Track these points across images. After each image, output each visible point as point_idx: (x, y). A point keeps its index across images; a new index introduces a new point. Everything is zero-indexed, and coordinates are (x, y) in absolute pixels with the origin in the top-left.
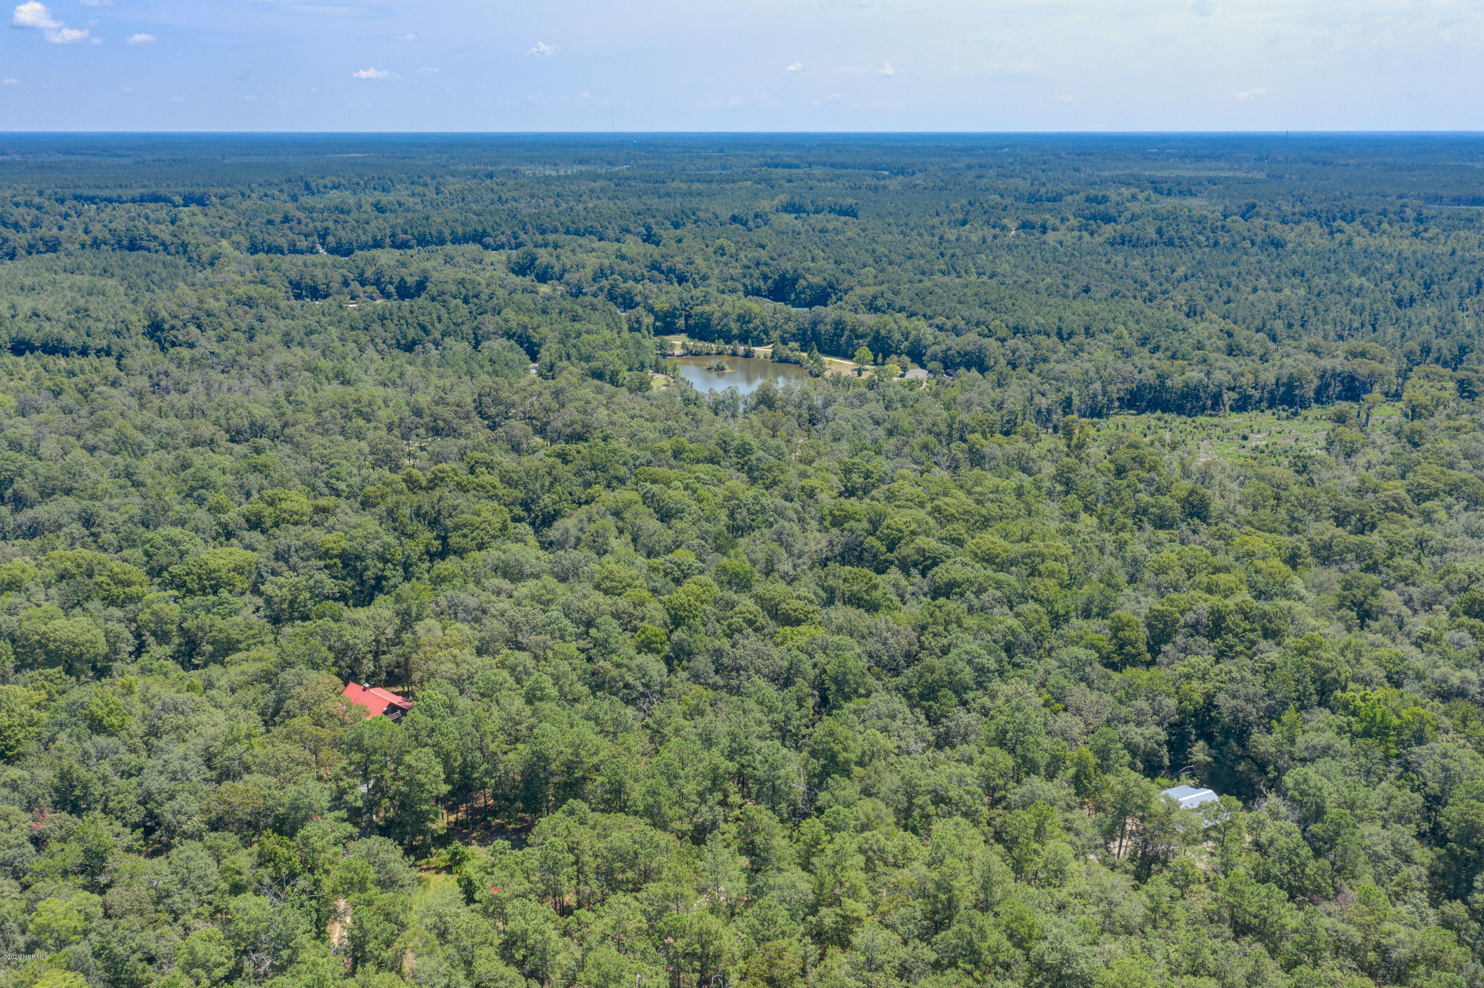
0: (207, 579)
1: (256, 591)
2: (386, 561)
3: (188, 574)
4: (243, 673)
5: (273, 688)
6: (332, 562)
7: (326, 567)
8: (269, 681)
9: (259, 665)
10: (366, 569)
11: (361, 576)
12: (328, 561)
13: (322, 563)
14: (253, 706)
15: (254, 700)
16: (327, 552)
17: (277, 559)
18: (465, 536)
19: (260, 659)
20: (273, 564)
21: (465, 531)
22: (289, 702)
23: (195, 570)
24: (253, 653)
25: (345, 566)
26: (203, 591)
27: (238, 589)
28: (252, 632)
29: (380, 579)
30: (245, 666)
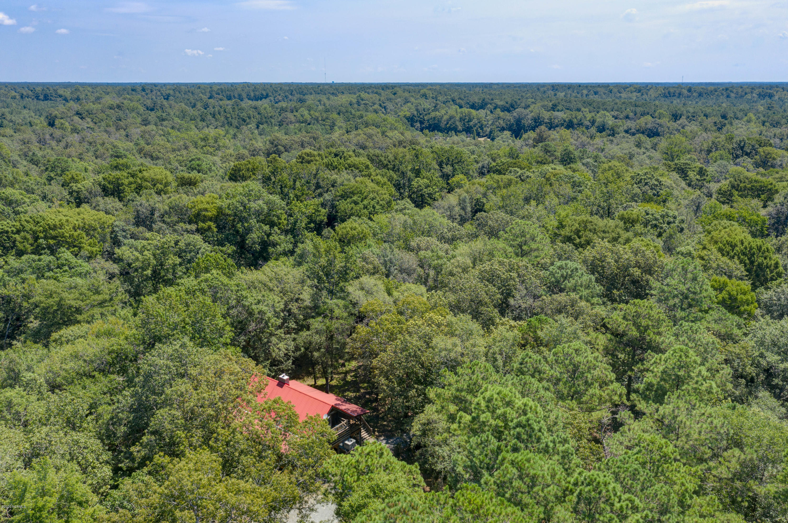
0: (46, 238)
1: (110, 256)
2: (272, 224)
3: (18, 232)
4: (76, 356)
5: (130, 382)
6: (205, 226)
7: (198, 230)
8: (123, 371)
9: (105, 342)
10: (249, 230)
11: (243, 241)
12: (201, 224)
13: (194, 227)
14: (90, 421)
15: (93, 407)
16: (198, 215)
17: (137, 224)
18: (356, 203)
19: (109, 334)
20: (132, 229)
21: (355, 198)
22: (162, 413)
23: (28, 227)
24: (98, 325)
25: (220, 229)
26: (37, 251)
27: (85, 253)
28: (100, 298)
29: (265, 245)
30: (80, 346)
